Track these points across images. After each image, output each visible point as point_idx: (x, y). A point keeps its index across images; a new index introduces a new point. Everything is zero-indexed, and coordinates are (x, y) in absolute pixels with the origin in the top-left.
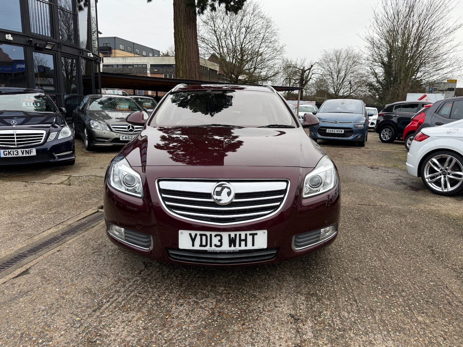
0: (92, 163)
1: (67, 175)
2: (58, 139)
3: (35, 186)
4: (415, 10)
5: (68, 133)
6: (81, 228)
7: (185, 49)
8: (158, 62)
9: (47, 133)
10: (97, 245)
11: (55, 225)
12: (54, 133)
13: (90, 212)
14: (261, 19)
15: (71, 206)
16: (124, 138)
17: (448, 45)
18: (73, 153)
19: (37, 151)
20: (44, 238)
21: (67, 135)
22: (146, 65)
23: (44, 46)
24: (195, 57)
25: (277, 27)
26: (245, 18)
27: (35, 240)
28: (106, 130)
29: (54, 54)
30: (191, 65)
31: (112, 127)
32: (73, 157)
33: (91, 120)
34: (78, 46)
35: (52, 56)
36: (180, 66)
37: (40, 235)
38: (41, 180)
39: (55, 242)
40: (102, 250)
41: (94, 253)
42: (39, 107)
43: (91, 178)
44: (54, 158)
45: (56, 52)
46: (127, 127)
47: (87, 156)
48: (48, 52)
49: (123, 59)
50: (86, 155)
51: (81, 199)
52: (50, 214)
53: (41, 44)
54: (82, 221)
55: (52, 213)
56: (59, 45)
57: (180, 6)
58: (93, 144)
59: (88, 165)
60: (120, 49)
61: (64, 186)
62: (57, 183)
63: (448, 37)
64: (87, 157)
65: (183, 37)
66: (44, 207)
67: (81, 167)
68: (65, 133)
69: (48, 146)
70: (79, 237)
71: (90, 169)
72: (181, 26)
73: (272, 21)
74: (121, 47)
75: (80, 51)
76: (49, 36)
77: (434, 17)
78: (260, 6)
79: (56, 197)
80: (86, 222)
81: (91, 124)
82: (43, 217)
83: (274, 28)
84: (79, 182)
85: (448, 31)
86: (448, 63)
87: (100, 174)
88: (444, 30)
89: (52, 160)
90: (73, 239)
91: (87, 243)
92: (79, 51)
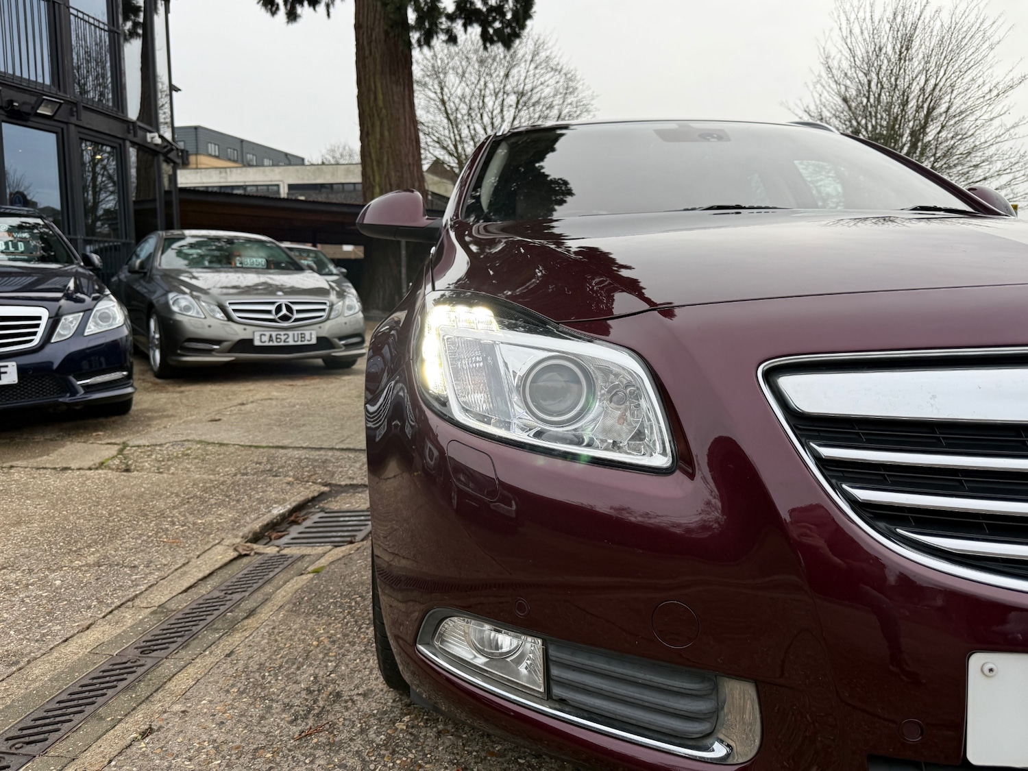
0: (182, 409)
1: (113, 441)
2: (86, 334)
3: (16, 476)
4: (916, 44)
5: (114, 319)
6: (210, 618)
7: (386, 133)
8: (306, 178)
9: (53, 315)
10: (304, 694)
11: (106, 610)
12: (70, 317)
13: (221, 554)
14: (552, 73)
15: (149, 537)
16: (265, 338)
17: (996, 122)
18: (129, 377)
19: (21, 370)
20: (72, 669)
21: (111, 325)
22: (278, 186)
23: (33, 108)
24: (410, 155)
25: (590, 92)
26: (514, 71)
27: (34, 681)
28: (214, 317)
29: (60, 131)
30: (402, 173)
31: (230, 308)
32: (130, 390)
33: (171, 291)
34: (123, 112)
35: (53, 137)
36: (374, 176)
37: (52, 658)
38: (34, 457)
39: (122, 685)
40: (331, 718)
41: (304, 736)
42: (22, 252)
43: (190, 449)
44: (74, 392)
45: (64, 126)
46: (272, 308)
47: (161, 391)
48: (43, 124)
49: (220, 172)
50: (157, 388)
51: (175, 512)
52: (79, 568)
53: (24, 103)
54: (204, 590)
55: (87, 565)
56: (74, 106)
57: (373, 29)
58: (174, 358)
59: (170, 413)
60: (210, 155)
61: (111, 474)
62: (86, 467)
63: (992, 106)
64: (163, 395)
65: (381, 103)
66: (55, 544)
67: (153, 420)
68: (105, 317)
69: (55, 355)
70: (213, 659)
71: (180, 424)
72: (374, 79)
73: (578, 78)
74: (213, 149)
75: (128, 127)
76: (48, 82)
77: (959, 62)
78: (550, 45)
79: (90, 508)
80: (216, 594)
81: (171, 302)
82: (58, 582)
83: (584, 95)
84: (156, 459)
85: (995, 93)
86: (999, 165)
87: (214, 436)
88: (986, 89)
89: (67, 399)
90: (190, 670)
91: (256, 690)
92: (125, 126)
